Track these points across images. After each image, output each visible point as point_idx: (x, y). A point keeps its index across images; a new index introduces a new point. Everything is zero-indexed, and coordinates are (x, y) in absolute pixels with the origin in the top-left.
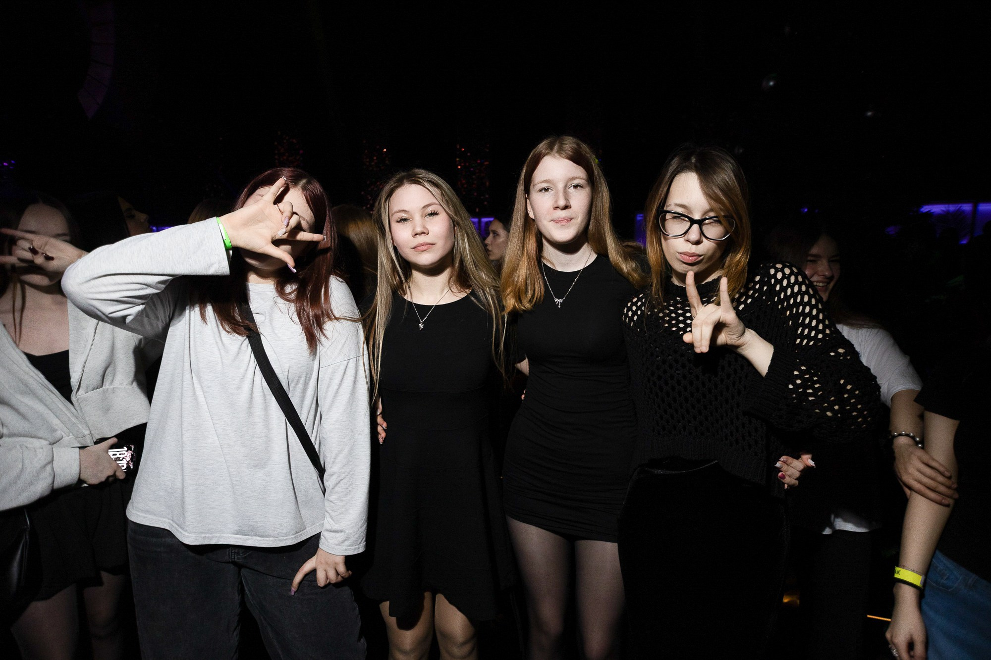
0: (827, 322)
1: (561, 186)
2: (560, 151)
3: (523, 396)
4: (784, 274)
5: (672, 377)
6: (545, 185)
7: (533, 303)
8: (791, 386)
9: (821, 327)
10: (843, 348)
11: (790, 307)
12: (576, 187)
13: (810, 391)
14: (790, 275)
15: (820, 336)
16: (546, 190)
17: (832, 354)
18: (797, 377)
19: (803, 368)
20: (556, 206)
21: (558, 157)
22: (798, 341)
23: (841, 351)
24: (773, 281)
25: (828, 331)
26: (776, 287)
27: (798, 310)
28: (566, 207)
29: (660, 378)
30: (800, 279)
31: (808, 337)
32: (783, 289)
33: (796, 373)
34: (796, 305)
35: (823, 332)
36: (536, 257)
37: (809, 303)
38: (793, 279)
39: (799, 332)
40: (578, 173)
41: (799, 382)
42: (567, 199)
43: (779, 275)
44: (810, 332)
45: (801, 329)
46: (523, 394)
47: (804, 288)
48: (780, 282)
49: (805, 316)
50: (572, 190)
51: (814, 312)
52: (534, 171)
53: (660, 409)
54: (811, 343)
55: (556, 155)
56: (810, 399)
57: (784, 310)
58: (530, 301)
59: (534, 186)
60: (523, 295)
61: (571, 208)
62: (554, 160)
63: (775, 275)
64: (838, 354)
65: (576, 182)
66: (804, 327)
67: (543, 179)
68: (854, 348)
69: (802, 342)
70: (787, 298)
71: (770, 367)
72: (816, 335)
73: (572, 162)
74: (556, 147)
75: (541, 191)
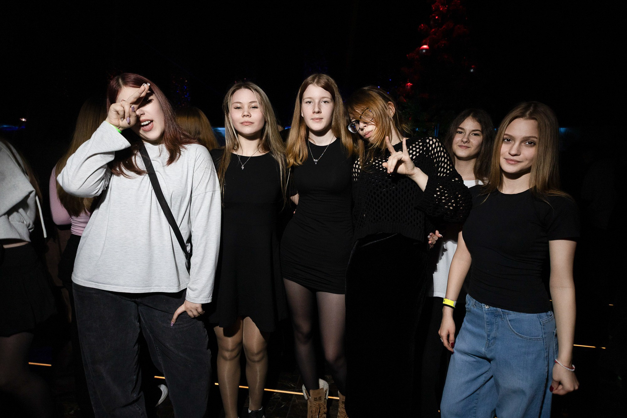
0: (451, 166)
1: (317, 101)
2: (318, 83)
3: (294, 212)
4: (433, 142)
5: (381, 193)
6: (309, 100)
7: (302, 162)
8: (435, 196)
9: (448, 167)
10: (458, 178)
11: (436, 158)
12: (325, 102)
13: (443, 198)
14: (436, 142)
15: (448, 172)
16: (310, 102)
17: (453, 180)
18: (438, 191)
19: (441, 187)
20: (314, 111)
21: (317, 85)
22: (439, 174)
23: (457, 179)
24: (428, 145)
25: (451, 170)
26: (430, 148)
27: (439, 159)
28: (319, 112)
29: (375, 193)
30: (440, 144)
31: (443, 172)
32: (433, 149)
33: (437, 189)
34: (439, 157)
35: (449, 170)
36: (305, 138)
37: (444, 156)
38: (437, 144)
39: (439, 170)
40: (327, 95)
41: (439, 193)
42: (319, 109)
43: (431, 143)
44: (444, 170)
45: (440, 168)
46: (295, 211)
47: (442, 149)
48: (431, 146)
49: (442, 162)
50: (323, 104)
51: (446, 161)
52: (304, 92)
53: (374, 209)
54: (445, 175)
55: (315, 84)
56: (443, 201)
57: (434, 159)
58: (301, 161)
59: (304, 100)
60: (298, 157)
61: (321, 113)
62: (314, 87)
63: (429, 143)
64: (455, 180)
65: (325, 99)
66: (442, 167)
67: (308, 97)
68: (462, 178)
69: (440, 175)
70: (435, 153)
71: (427, 186)
72: (447, 171)
73: (323, 89)
74: (316, 80)
75: (307, 103)
